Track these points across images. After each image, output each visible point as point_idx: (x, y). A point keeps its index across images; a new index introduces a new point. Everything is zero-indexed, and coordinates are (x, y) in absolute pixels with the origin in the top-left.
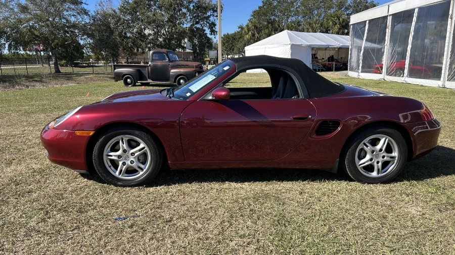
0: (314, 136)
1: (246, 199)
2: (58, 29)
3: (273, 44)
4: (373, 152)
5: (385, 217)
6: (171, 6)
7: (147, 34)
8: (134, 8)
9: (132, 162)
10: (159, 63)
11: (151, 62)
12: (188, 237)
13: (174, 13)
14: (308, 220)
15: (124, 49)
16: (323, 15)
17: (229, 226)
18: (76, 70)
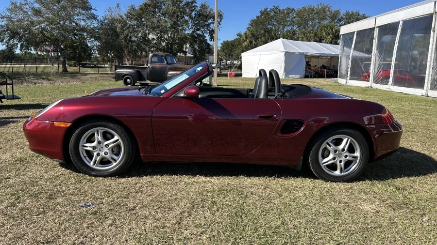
0: (279, 134)
1: (211, 192)
2: (68, 32)
3: (268, 51)
4: (336, 151)
5: (339, 213)
6: (174, 13)
7: (151, 39)
8: (140, 14)
9: (106, 153)
10: (158, 65)
11: (150, 64)
12: (147, 224)
13: (177, 20)
14: (264, 213)
15: (129, 52)
16: (317, 26)
17: (188, 216)
18: (83, 70)
